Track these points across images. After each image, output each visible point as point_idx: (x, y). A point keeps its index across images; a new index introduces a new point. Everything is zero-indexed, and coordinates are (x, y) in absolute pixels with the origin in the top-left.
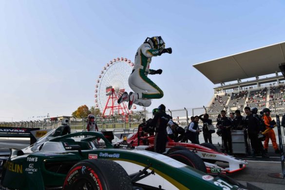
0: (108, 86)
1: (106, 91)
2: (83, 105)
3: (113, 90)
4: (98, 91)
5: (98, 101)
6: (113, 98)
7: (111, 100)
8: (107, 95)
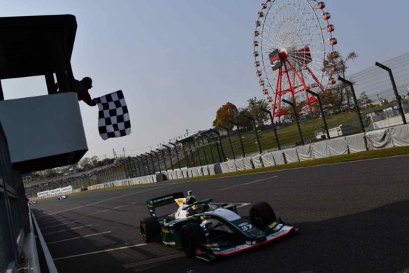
0: (272, 51)
1: (269, 61)
2: (225, 104)
3: (283, 57)
4: (261, 64)
5: (266, 82)
6: (287, 72)
7: (284, 75)
8: (274, 69)
